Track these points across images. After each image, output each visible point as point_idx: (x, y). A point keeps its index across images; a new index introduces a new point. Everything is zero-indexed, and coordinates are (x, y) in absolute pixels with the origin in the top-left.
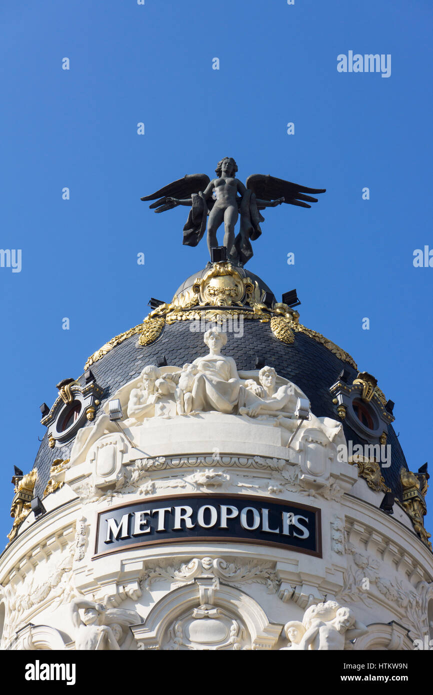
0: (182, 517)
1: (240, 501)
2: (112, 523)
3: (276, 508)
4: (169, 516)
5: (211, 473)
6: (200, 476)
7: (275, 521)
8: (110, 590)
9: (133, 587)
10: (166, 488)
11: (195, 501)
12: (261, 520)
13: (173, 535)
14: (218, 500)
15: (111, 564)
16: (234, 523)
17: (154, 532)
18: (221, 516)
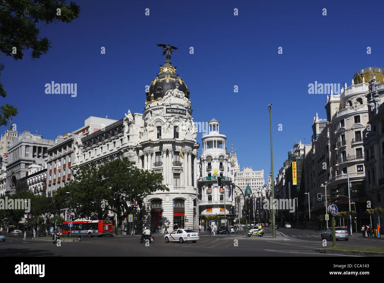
0: (175, 111)
1: (180, 109)
2: (168, 110)
3: (183, 110)
4: (174, 110)
5: (178, 106)
6: (176, 106)
7: (183, 112)
8: (168, 118)
9: (170, 117)
10: (173, 107)
11: (176, 109)
12: (182, 111)
13: (174, 113)
14: (178, 109)
15: (168, 115)
16: (180, 112)
17: (172, 112)
18: (179, 111)
